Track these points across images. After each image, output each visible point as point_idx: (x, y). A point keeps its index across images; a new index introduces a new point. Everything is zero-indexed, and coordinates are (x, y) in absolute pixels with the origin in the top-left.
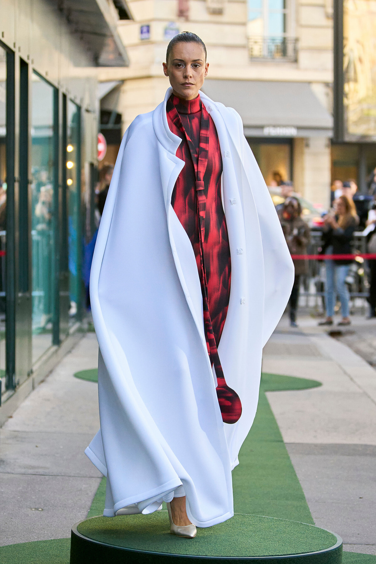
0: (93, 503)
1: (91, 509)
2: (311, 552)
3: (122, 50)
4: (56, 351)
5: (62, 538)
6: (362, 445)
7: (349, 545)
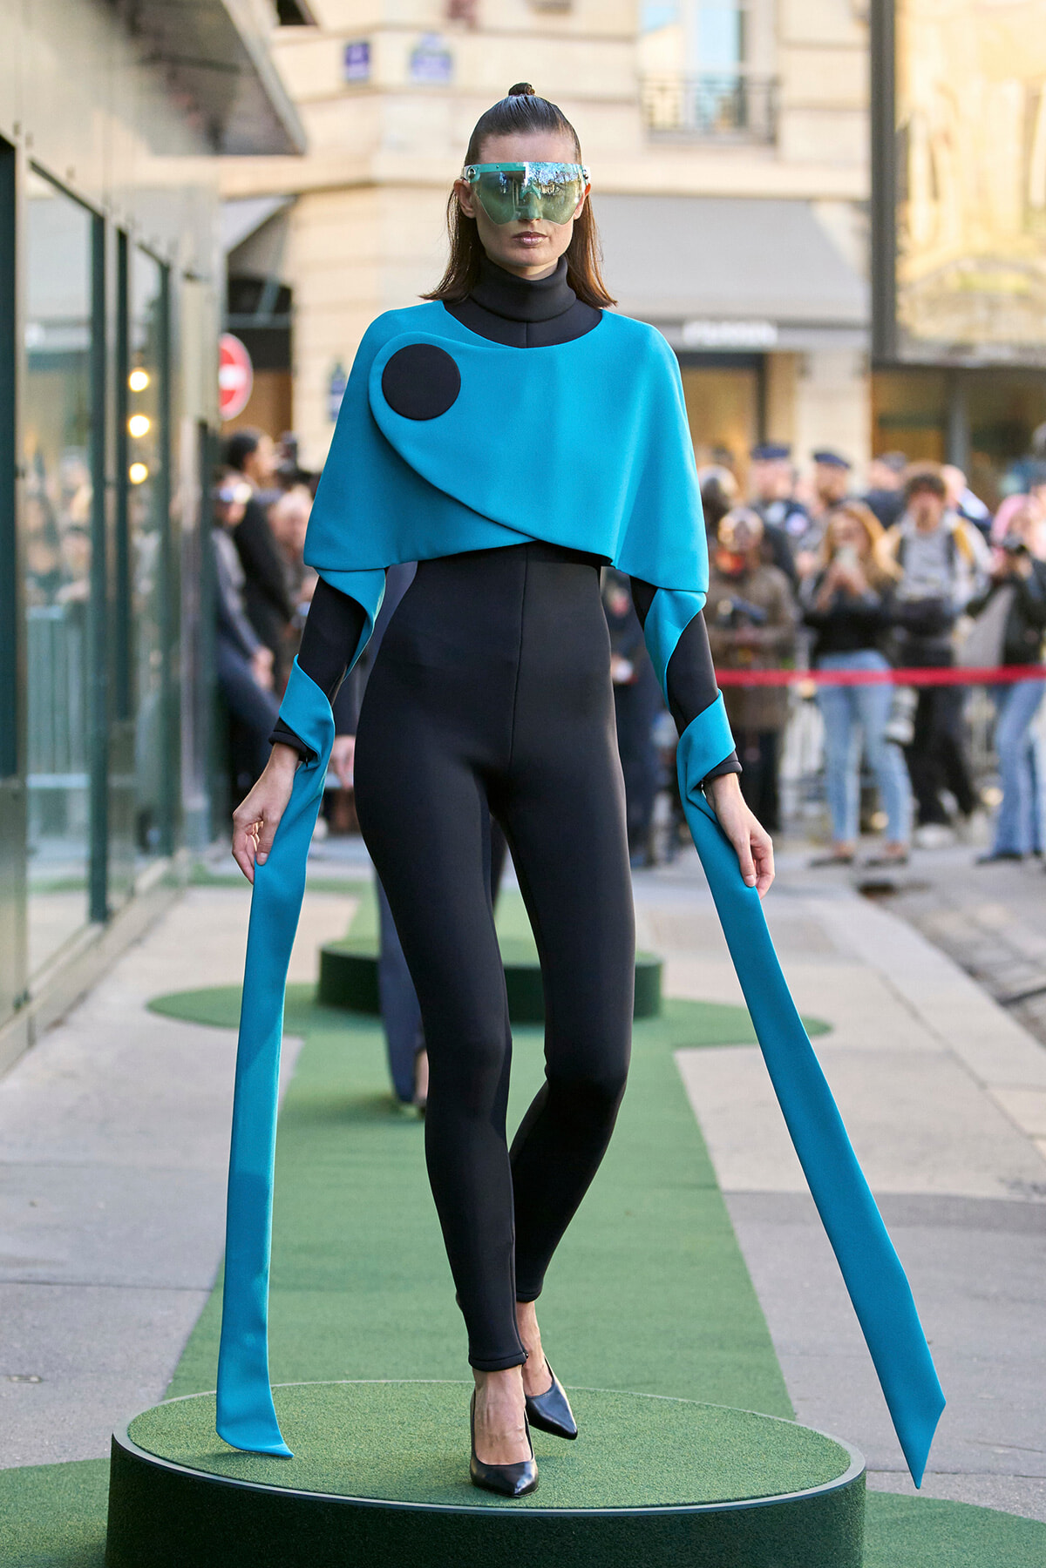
0: (181, 1359)
1: (176, 1378)
2: (776, 1495)
3: (283, 109)
4: (98, 940)
5: (90, 1457)
6: (936, 1197)
7: (888, 1474)
